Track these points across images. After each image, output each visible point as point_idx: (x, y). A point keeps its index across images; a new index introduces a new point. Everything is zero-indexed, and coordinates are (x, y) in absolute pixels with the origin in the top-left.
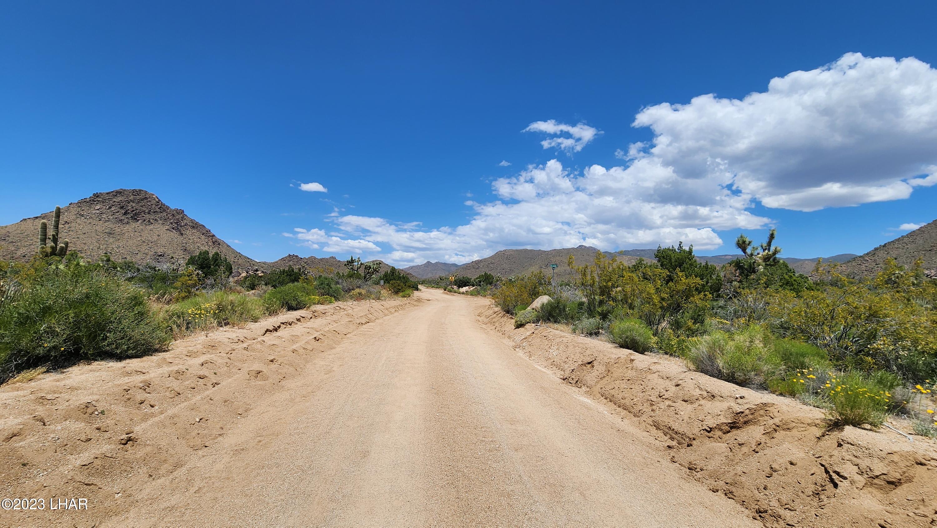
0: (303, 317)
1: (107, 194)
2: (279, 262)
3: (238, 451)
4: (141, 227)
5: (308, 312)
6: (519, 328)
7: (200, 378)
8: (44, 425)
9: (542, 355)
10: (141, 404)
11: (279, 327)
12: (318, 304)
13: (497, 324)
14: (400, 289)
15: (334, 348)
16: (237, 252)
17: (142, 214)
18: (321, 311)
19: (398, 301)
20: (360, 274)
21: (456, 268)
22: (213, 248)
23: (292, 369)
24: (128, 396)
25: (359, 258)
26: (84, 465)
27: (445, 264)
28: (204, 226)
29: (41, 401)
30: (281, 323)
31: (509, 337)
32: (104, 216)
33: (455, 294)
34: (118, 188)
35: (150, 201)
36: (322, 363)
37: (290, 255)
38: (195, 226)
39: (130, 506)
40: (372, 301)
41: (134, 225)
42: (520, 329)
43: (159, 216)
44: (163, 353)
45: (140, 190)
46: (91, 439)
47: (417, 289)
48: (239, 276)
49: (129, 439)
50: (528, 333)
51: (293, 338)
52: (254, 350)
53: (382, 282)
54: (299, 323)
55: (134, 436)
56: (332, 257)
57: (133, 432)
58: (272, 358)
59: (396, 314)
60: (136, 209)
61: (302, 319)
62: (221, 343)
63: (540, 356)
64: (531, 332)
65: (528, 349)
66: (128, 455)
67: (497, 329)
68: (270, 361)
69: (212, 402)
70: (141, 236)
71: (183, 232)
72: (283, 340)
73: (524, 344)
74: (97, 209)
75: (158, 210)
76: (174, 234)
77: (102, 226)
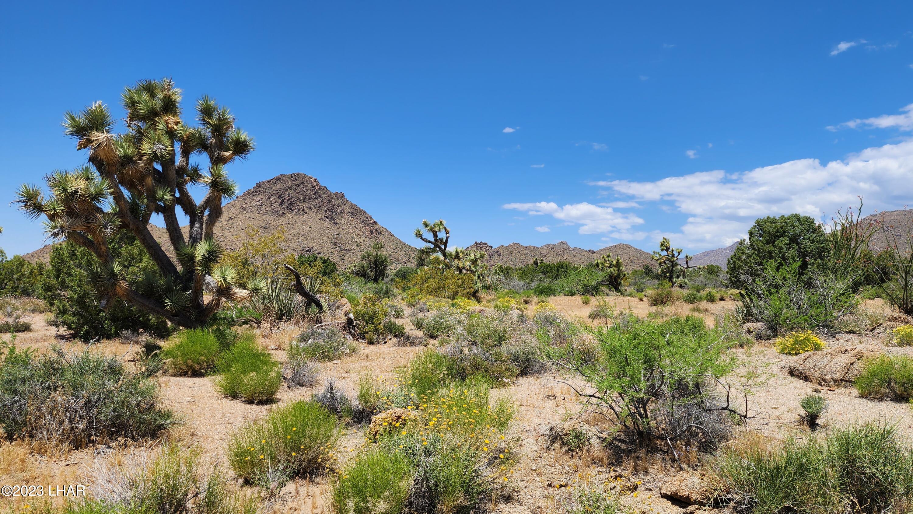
1: (268, 182)
4: (295, 218)
16: (401, 242)
17: (298, 202)
28: (364, 211)
32: (263, 208)
34: (277, 175)
35: (307, 186)
37: (478, 243)
38: (355, 212)
41: (289, 216)
43: (314, 203)
45: (299, 174)
60: (292, 197)
70: (293, 228)
71: (338, 221)
74: (258, 201)
75: (313, 196)
76: (328, 224)
77: (259, 220)
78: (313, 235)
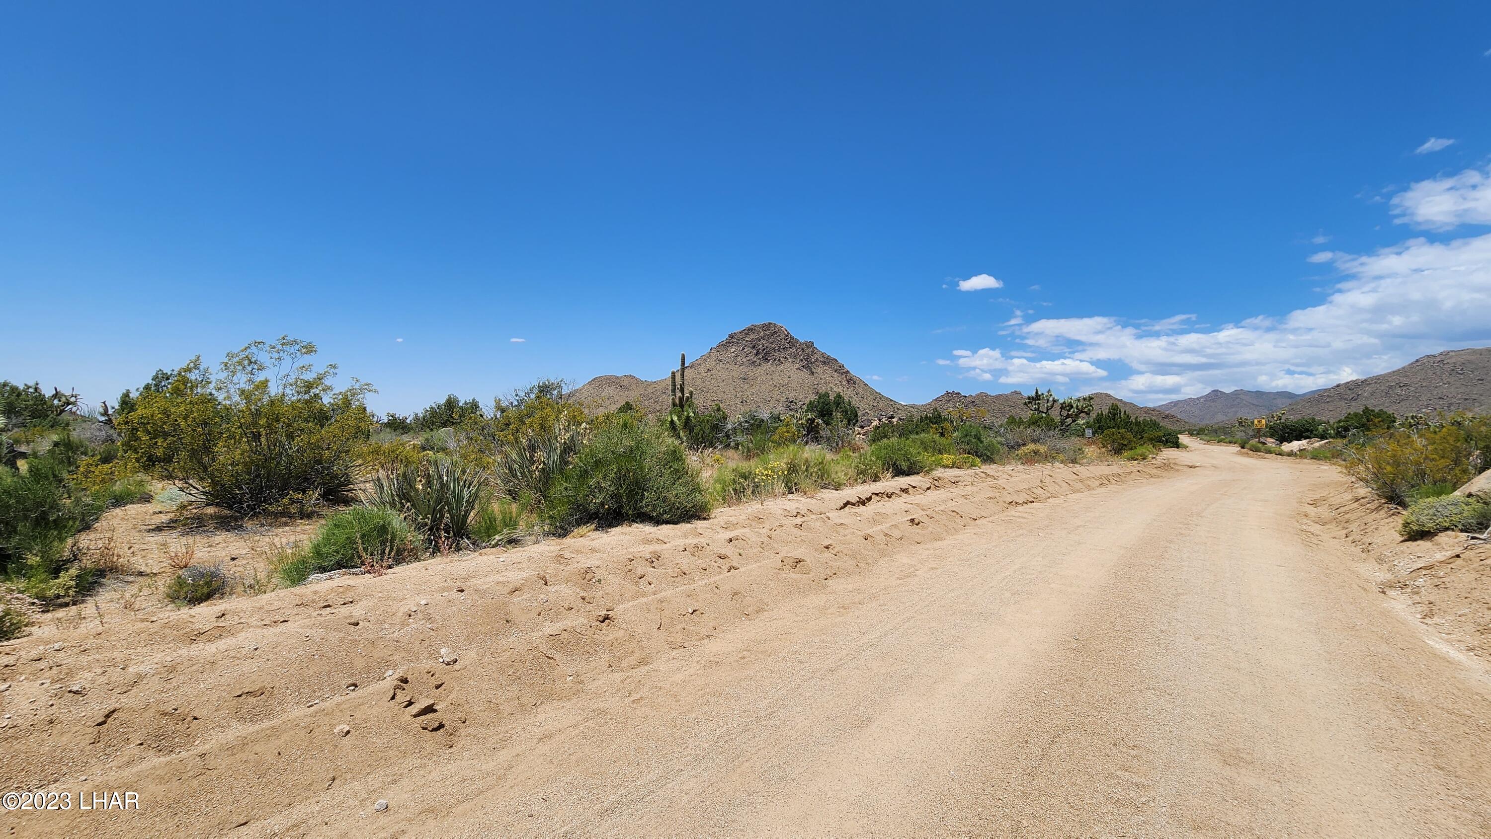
0: (914, 487)
1: (740, 333)
2: (933, 404)
3: (714, 663)
4: (772, 368)
5: (926, 479)
6: (1416, 540)
7: (720, 557)
8: (546, 584)
9: (1470, 616)
10: (640, 578)
11: (869, 499)
12: (952, 467)
13: (1353, 527)
14: (1125, 445)
15: (941, 539)
16: (877, 393)
17: (773, 352)
18: (950, 479)
19: (1119, 465)
20: (1053, 420)
21: (1289, 401)
22: (848, 388)
23: (852, 563)
24: (629, 567)
25: (1049, 391)
26: (551, 635)
27: (1259, 394)
28: (836, 360)
29: (560, 559)
30: (873, 494)
31: (1380, 560)
32: (739, 359)
33: (1267, 455)
34: (749, 325)
35: (779, 335)
36: (906, 560)
37: (948, 393)
38: (828, 361)
39: (574, 694)
40: (1057, 464)
41: (766, 366)
42: (1419, 542)
43: (789, 352)
44: (702, 522)
45: (770, 324)
46: (572, 608)
47: (1177, 445)
48: (869, 426)
49: (606, 618)
50: (1439, 556)
51: (877, 518)
52: (809, 529)
53: (1089, 433)
54: (904, 495)
55: (612, 615)
56: (1015, 392)
57: (613, 610)
58: (828, 544)
59: (1102, 490)
60: (767, 347)
61: (911, 489)
62: (771, 515)
63: (1463, 619)
64: (1449, 554)
65: (1427, 594)
66: (599, 636)
67: (1350, 538)
68: (825, 547)
69: (717, 591)
70: (772, 379)
71: (814, 371)
72: (859, 518)
73: (1420, 581)
74: (733, 352)
75: (788, 346)
76: (805, 374)
77: (737, 371)
78: (794, 385)
